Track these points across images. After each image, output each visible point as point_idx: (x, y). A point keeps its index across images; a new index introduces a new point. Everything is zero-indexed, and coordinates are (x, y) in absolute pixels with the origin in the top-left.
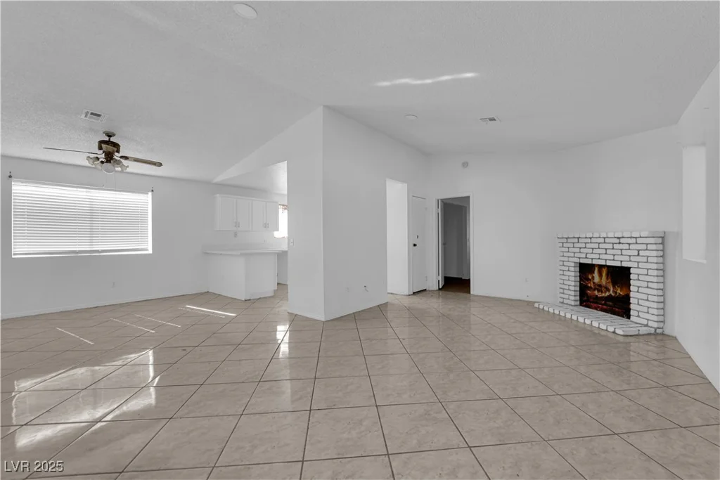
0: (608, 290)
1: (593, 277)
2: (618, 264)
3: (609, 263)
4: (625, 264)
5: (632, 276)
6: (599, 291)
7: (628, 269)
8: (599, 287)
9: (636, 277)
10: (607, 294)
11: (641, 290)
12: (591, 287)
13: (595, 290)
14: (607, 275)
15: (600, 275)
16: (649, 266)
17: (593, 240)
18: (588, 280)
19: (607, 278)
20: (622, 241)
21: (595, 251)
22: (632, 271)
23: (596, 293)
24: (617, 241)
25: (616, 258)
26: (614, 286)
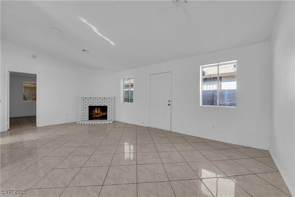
0: (100, 114)
1: (95, 112)
2: (104, 105)
3: (101, 105)
4: (106, 105)
5: (108, 108)
6: (97, 115)
7: (107, 106)
8: (97, 114)
9: (109, 108)
10: (100, 115)
11: (110, 111)
12: (94, 115)
13: (95, 115)
14: (100, 110)
15: (98, 110)
16: (112, 105)
17: (96, 99)
18: (93, 112)
19: (100, 111)
20: (105, 99)
21: (96, 102)
22: (108, 107)
23: (96, 116)
24: (104, 99)
25: (103, 103)
26: (102, 113)
